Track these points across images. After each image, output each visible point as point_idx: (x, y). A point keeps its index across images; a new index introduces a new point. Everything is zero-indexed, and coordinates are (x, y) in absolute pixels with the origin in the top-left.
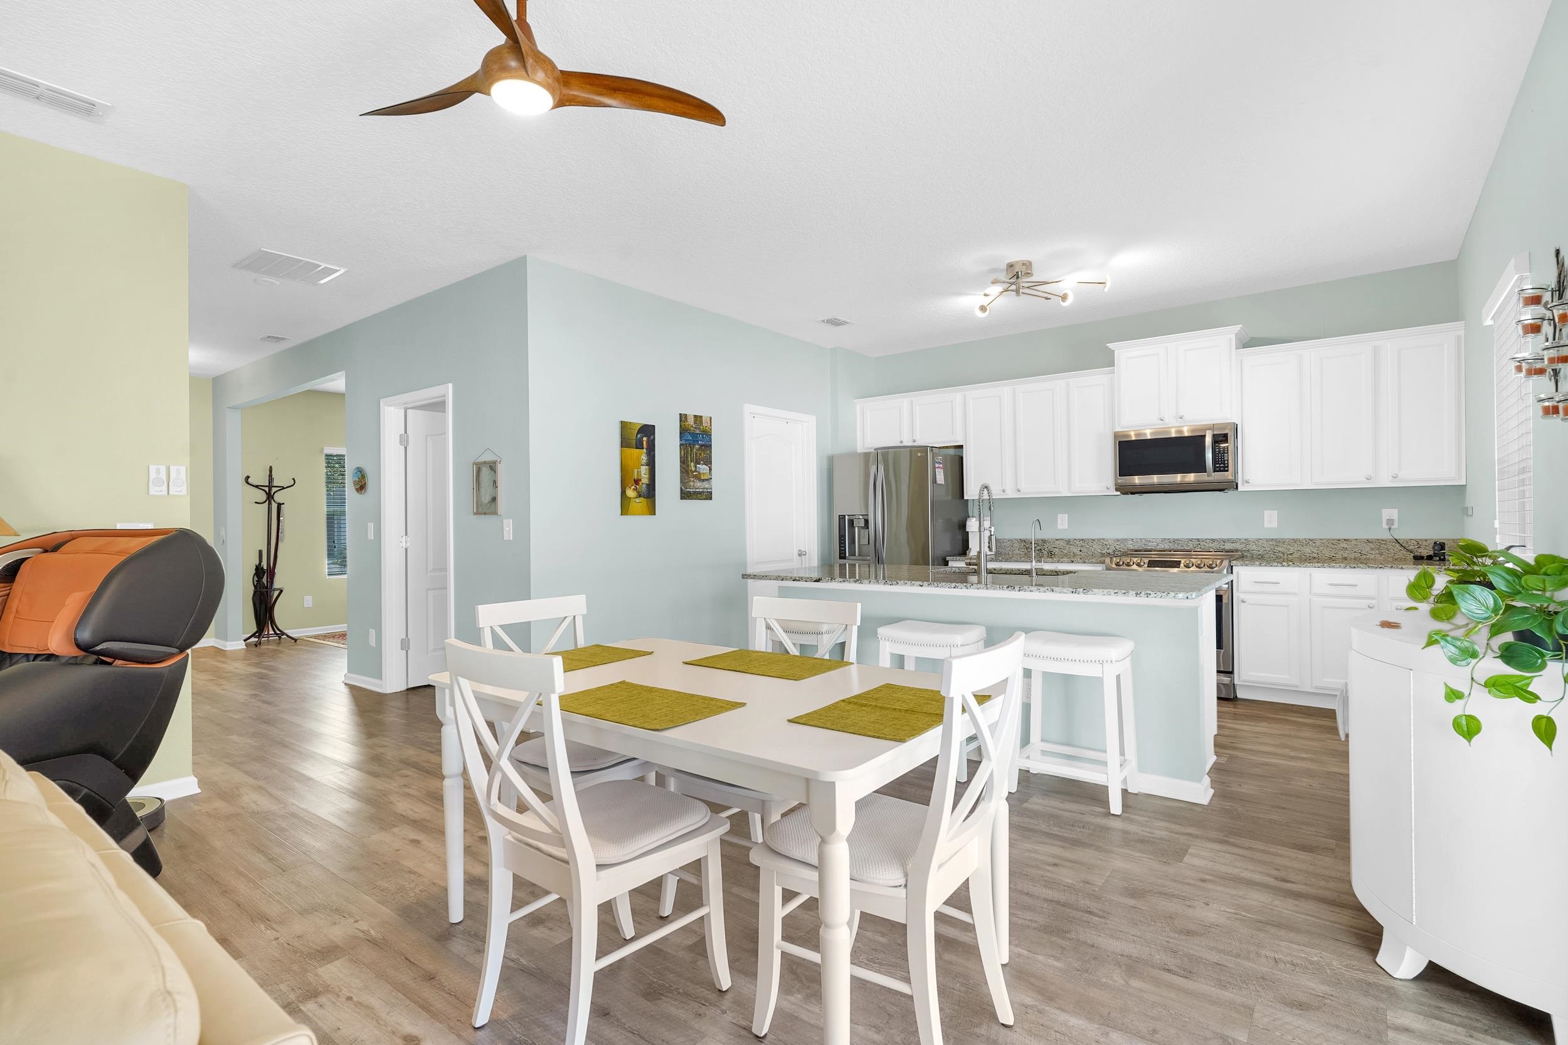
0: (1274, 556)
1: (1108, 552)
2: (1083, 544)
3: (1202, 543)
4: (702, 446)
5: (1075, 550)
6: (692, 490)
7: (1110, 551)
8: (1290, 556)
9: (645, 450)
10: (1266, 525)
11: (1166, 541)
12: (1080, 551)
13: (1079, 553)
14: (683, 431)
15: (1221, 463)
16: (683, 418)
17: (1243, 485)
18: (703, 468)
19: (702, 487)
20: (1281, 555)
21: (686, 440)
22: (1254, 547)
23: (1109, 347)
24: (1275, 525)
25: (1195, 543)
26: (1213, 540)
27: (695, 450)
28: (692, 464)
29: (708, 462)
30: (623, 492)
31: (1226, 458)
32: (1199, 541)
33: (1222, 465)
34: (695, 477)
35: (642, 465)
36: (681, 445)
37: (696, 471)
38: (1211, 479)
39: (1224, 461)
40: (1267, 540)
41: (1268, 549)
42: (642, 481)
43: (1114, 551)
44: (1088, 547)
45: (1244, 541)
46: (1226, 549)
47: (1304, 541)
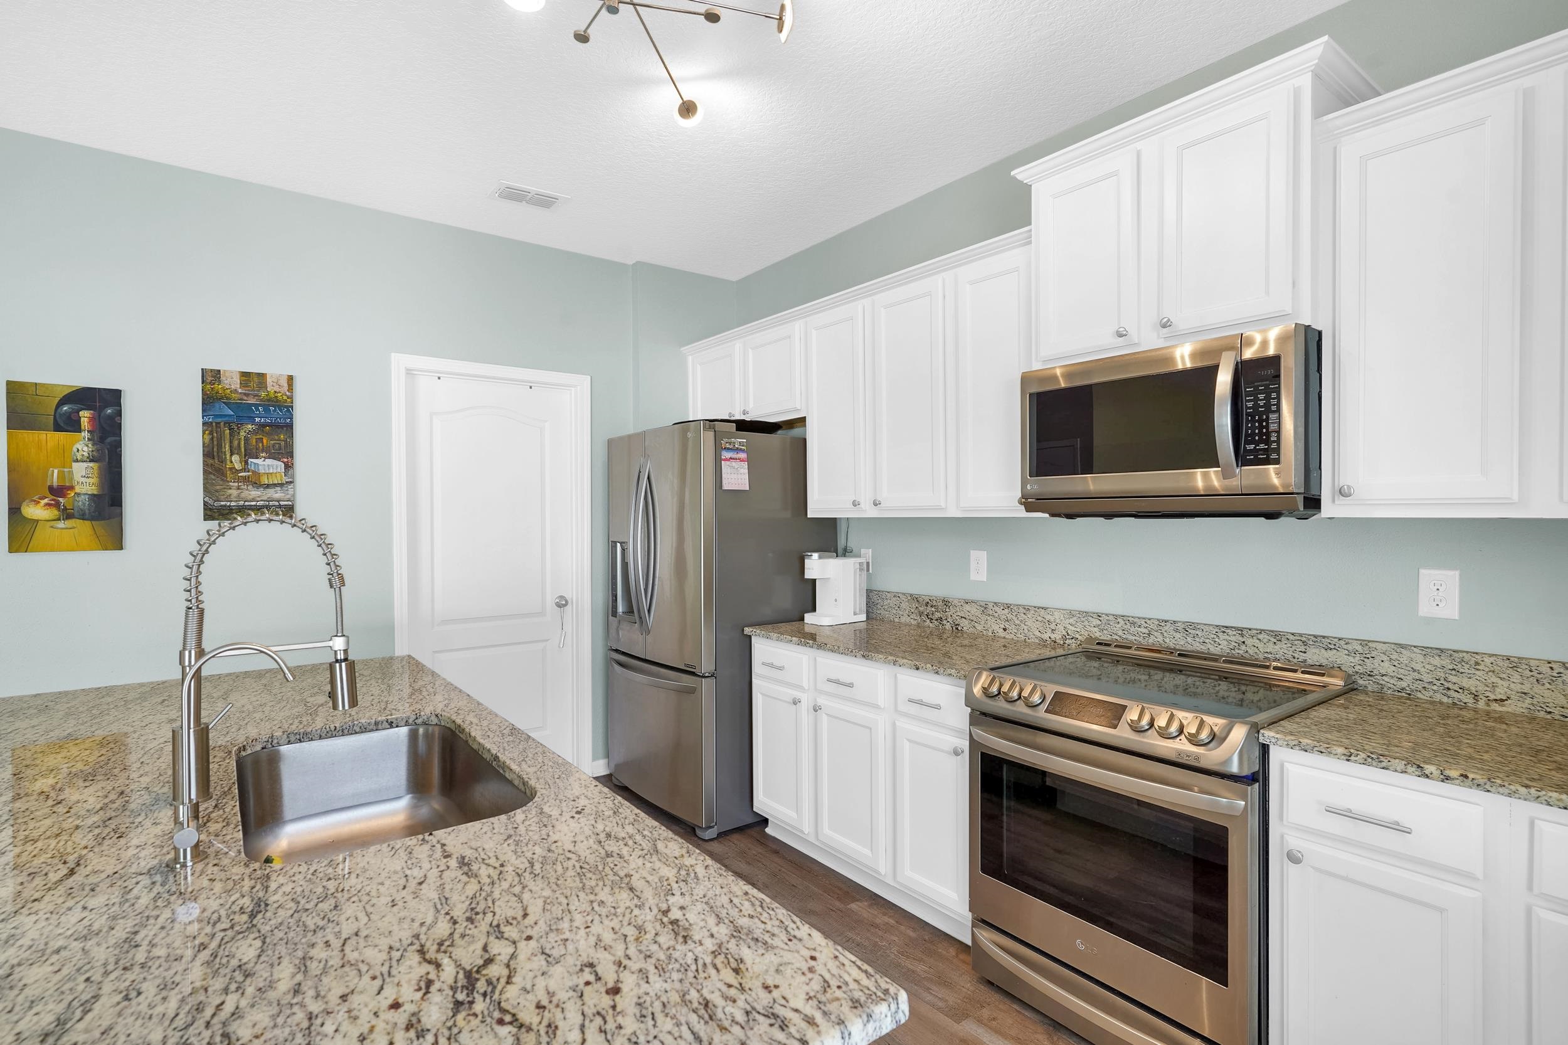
0: (1445, 700)
1: (1053, 636)
2: (1010, 617)
3: (1249, 642)
4: (263, 426)
5: (996, 627)
6: (233, 504)
7: (1057, 636)
8: (1495, 707)
9: (85, 434)
10: (1425, 609)
11: (1168, 627)
12: (1005, 630)
13: (1001, 633)
14: (209, 400)
15: (1261, 441)
16: (211, 377)
17: (1334, 501)
18: (267, 466)
19: (265, 498)
20: (1469, 700)
21: (216, 416)
22: (1387, 667)
23: (1019, 177)
24: (1450, 610)
25: (1233, 638)
26: (1277, 636)
27: (243, 434)
28: (235, 458)
29: (285, 453)
30: (14, 511)
31: (1273, 427)
32: (1242, 635)
33: (1262, 446)
34: (246, 480)
35: (77, 461)
36: (204, 424)
37: (244, 470)
38: (1234, 483)
39: (1268, 434)
40: (1426, 651)
41: (1427, 678)
42: (78, 490)
43: (1064, 638)
44: (1017, 622)
45: (1359, 648)
46: (1310, 662)
47: (1545, 669)
